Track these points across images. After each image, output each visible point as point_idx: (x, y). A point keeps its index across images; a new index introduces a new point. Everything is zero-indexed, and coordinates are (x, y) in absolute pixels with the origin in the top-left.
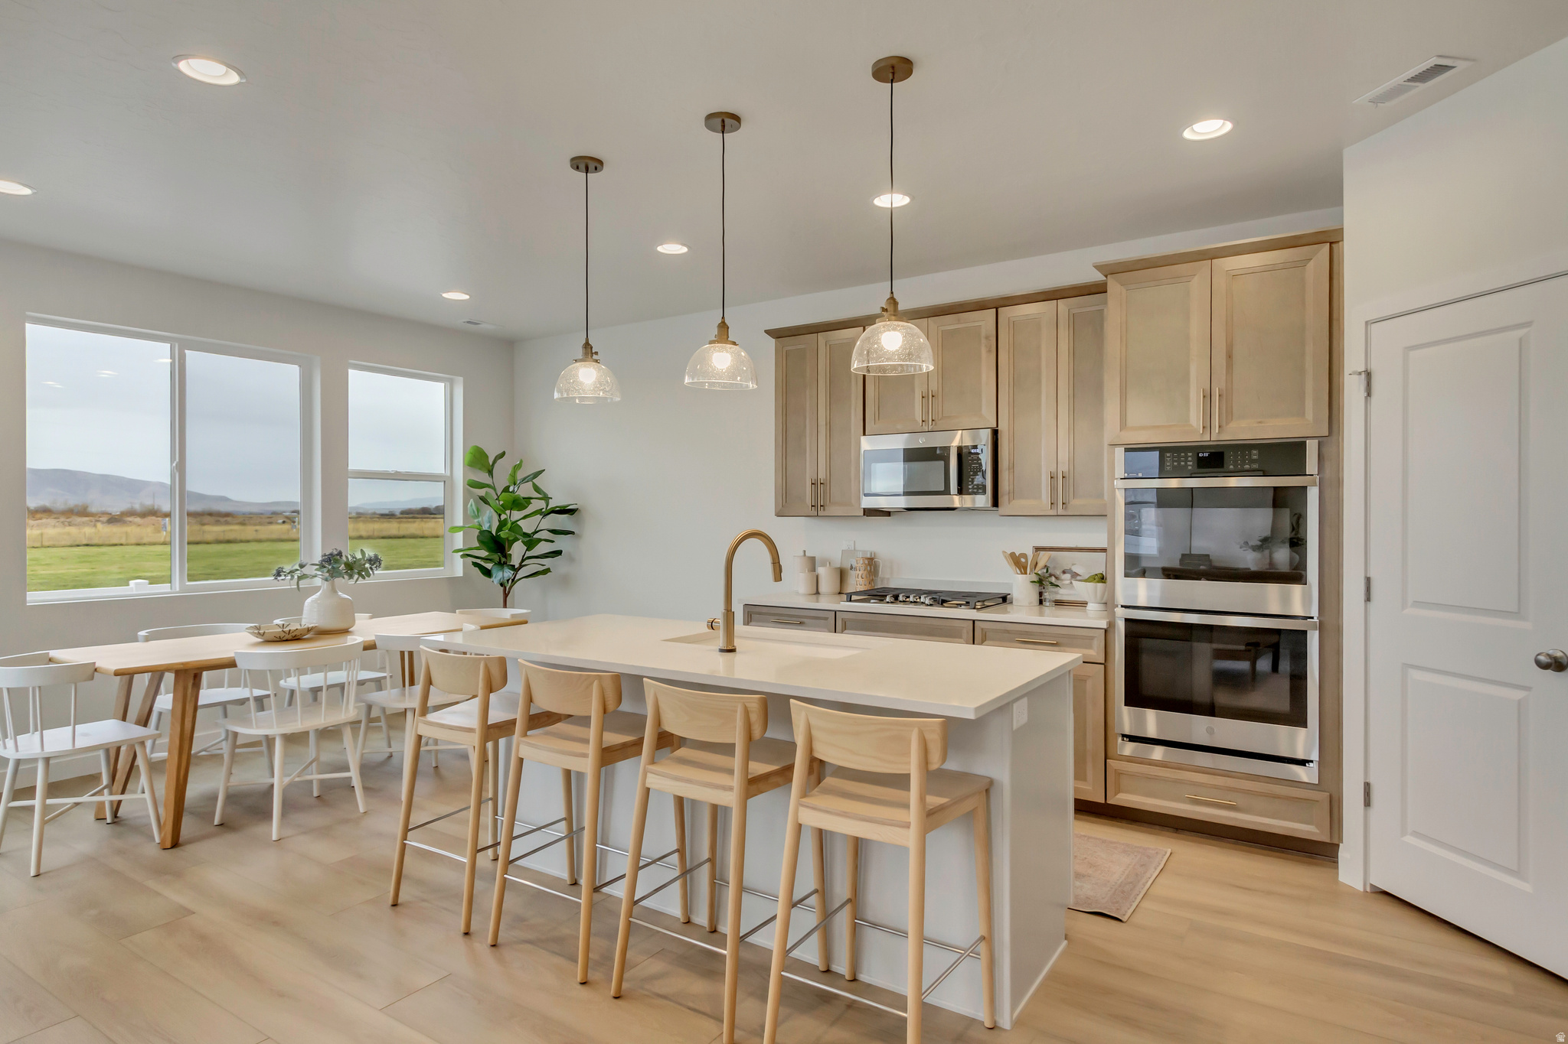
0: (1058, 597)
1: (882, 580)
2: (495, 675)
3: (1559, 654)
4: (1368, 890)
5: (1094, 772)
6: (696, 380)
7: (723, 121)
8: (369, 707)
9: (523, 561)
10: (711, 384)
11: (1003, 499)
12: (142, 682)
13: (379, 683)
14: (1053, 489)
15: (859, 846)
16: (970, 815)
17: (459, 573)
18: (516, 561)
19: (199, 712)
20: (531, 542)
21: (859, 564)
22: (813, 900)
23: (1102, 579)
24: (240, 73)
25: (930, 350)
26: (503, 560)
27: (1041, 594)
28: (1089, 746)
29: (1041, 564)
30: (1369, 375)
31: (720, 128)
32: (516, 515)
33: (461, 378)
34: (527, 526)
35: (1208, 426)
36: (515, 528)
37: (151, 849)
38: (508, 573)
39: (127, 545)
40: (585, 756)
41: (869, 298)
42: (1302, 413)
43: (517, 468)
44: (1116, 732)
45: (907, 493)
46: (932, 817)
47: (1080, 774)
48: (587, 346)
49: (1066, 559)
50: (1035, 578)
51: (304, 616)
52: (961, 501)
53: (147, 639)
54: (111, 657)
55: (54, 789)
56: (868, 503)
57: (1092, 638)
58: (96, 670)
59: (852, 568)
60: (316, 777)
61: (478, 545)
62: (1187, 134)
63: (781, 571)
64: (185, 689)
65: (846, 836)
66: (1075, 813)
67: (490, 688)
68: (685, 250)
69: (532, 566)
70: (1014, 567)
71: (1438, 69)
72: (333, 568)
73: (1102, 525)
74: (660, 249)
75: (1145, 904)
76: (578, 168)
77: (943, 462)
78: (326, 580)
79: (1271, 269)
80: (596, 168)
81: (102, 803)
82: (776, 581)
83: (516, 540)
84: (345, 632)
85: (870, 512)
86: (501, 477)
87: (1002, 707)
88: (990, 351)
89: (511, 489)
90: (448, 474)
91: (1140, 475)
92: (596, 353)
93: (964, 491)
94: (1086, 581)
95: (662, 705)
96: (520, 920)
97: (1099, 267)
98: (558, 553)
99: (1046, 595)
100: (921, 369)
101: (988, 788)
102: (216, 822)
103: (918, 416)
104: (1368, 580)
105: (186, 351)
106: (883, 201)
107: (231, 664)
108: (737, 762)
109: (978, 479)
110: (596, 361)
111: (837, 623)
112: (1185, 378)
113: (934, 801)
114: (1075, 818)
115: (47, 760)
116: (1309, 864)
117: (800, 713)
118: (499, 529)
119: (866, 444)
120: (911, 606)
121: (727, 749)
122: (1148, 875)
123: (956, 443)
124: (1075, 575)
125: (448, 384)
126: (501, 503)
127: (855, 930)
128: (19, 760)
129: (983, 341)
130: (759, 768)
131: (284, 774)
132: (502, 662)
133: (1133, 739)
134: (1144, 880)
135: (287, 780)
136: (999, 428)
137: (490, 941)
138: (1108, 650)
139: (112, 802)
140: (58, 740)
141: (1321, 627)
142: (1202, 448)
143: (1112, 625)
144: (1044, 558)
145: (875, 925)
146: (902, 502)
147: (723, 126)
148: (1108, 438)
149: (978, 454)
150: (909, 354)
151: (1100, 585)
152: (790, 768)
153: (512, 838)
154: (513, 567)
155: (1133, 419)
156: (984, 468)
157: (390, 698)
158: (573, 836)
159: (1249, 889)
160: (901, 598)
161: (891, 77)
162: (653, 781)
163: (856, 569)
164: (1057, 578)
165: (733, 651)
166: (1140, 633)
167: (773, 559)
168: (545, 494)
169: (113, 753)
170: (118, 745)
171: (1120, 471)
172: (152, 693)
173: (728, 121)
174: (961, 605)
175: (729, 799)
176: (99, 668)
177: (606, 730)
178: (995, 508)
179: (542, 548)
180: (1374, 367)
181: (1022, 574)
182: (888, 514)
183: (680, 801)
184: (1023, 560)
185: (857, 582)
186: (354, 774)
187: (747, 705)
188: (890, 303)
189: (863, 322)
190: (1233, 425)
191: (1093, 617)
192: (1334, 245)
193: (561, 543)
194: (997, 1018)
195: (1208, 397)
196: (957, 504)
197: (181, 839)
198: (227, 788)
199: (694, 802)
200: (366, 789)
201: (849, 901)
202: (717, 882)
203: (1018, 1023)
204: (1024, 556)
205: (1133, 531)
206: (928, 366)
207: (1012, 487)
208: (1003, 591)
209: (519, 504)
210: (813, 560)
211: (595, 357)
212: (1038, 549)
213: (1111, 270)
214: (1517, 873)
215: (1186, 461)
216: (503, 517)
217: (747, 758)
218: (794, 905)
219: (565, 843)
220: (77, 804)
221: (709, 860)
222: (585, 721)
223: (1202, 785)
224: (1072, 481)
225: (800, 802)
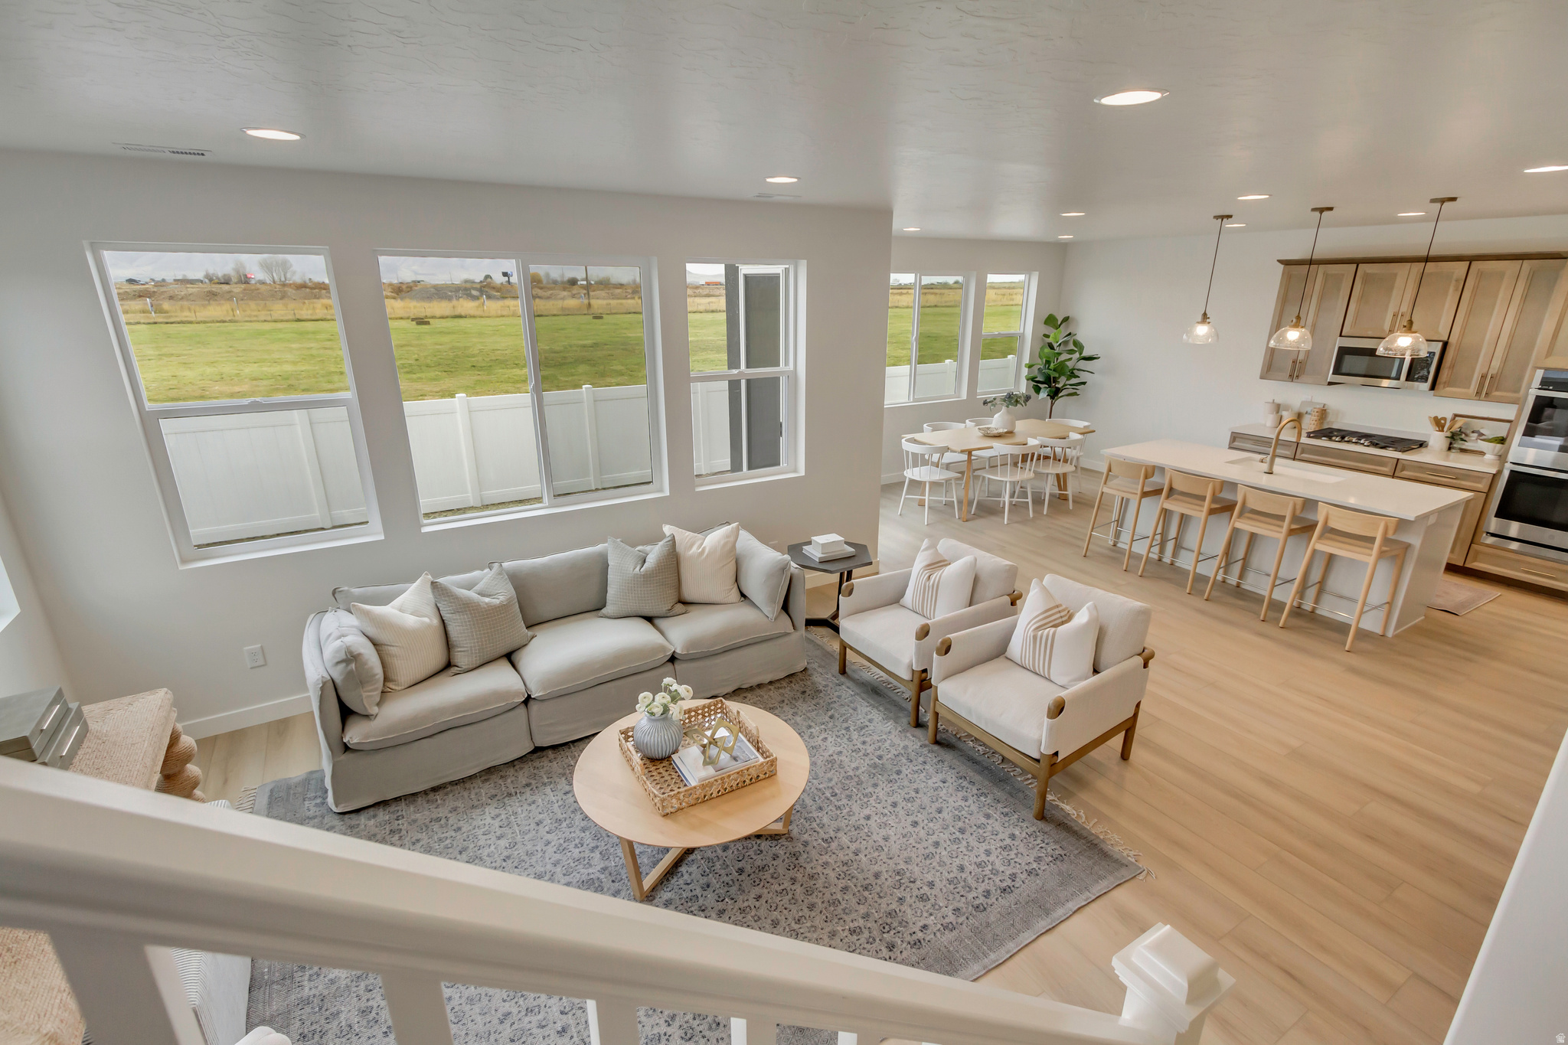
0: (1464, 447)
1: (1331, 423)
2: (1149, 473)
5: (1462, 551)
9: (1064, 386)
11: (1440, 386)
14: (1481, 384)
15: (1333, 557)
16: (1396, 556)
18: (1060, 385)
21: (1312, 410)
23: (1502, 441)
27: (1451, 444)
28: (1462, 535)
29: (1456, 426)
33: (1038, 272)
40: (1200, 510)
44: (1484, 530)
45: (1365, 376)
46: (1382, 555)
47: (1453, 550)
48: (1205, 314)
49: (1477, 424)
50: (1449, 434)
52: (1407, 385)
56: (1333, 377)
57: (1483, 478)
59: (1306, 413)
65: (1328, 553)
66: (1445, 569)
67: (1146, 478)
70: (1435, 426)
73: (1512, 407)
75: (1477, 611)
80: (1228, 218)
83: (1064, 374)
84: (1012, 432)
85: (1333, 384)
87: (1426, 516)
88: (1456, 290)
90: (1023, 331)
91: (1551, 388)
93: (1411, 378)
94: (1489, 440)
95: (1248, 496)
98: (1084, 383)
99: (1455, 445)
101: (1408, 548)
103: (1388, 327)
106: (1407, 215)
108: (1285, 523)
109: (1424, 373)
111: (1298, 450)
113: (1384, 549)
114: (1444, 573)
119: (1341, 342)
120: (1354, 444)
121: (1282, 518)
124: (1481, 435)
125: (1028, 276)
128: (911, 479)
129: (1454, 281)
130: (1296, 527)
132: (1154, 467)
133: (1493, 535)
134: (1479, 602)
136: (1449, 342)
138: (1492, 487)
143: (1500, 472)
144: (1460, 422)
145: (1329, 593)
146: (1359, 381)
148: (1534, 360)
151: (1499, 445)
155: (1557, 354)
156: (1430, 366)
160: (1346, 438)
163: (1309, 414)
164: (1466, 435)
165: (1271, 473)
166: (1518, 481)
171: (1535, 386)
174: (1391, 447)
178: (1431, 391)
181: (1440, 431)
184: (1442, 422)
185: (1310, 424)
187: (1296, 502)
189: (1359, 262)
191: (1486, 465)
194: (1386, 633)
196: (1403, 386)
197: (967, 519)
201: (1319, 582)
204: (1444, 419)
207: (1448, 380)
208: (1421, 440)
210: (1279, 406)
211: (1208, 320)
212: (1456, 416)
217: (1291, 522)
221: (1243, 559)
223: (1536, 565)
224: (1497, 381)
225: (1316, 542)
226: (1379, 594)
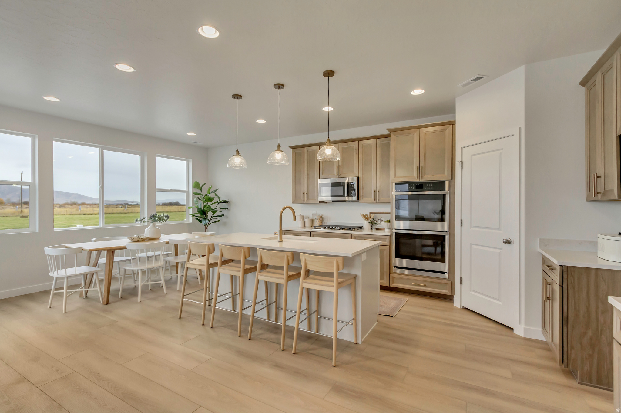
0: (377, 227)
1: (325, 223)
2: (211, 249)
3: (509, 239)
4: (461, 308)
5: (386, 278)
6: (271, 162)
7: (279, 86)
8: (166, 262)
9: (211, 218)
10: (275, 163)
11: (361, 198)
12: (94, 254)
13: (167, 255)
14: (375, 195)
15: (319, 292)
16: (350, 285)
17: (191, 221)
18: (209, 217)
19: (114, 263)
20: (214, 212)
21: (318, 218)
22: (306, 311)
23: (389, 221)
24: (134, 69)
25: (339, 154)
26: (205, 217)
27: (372, 226)
28: (385, 270)
29: (372, 217)
30: (462, 163)
31: (278, 88)
32: (209, 203)
33: (191, 160)
34: (213, 207)
35: (418, 177)
36: (209, 207)
37: (100, 305)
38: (207, 221)
39: (66, 215)
40: (239, 271)
41: (321, 137)
42: (444, 173)
43: (210, 188)
44: (393, 265)
45: (331, 196)
46: (340, 284)
47: (382, 278)
48: (237, 151)
49: (379, 216)
50: (370, 222)
51: (145, 234)
52: (348, 199)
53: (95, 241)
54: (87, 246)
55: (69, 287)
56: (320, 199)
57: (386, 238)
58: (83, 250)
59: (315, 219)
60: (150, 283)
61: (197, 213)
62: (412, 93)
63: (296, 218)
64: (110, 256)
65: (315, 290)
66: (380, 290)
67: (210, 253)
68: (265, 122)
69: (214, 219)
70: (364, 218)
71: (479, 78)
72: (154, 219)
73: (389, 205)
74: (257, 121)
75: (400, 313)
76: (234, 98)
77: (343, 187)
78: (152, 223)
79: (437, 131)
80: (240, 98)
81: (82, 291)
82: (294, 221)
83: (209, 211)
84: (158, 239)
85: (321, 202)
86: (204, 191)
87: (359, 254)
88: (357, 154)
89: (208, 195)
90: (187, 190)
91: (400, 191)
92: (240, 153)
93: (349, 195)
94: (385, 222)
95: (262, 256)
96: (219, 321)
97: (388, 130)
98: (223, 215)
99: (373, 227)
100: (337, 159)
101: (355, 277)
102: (119, 297)
103: (336, 173)
104: (462, 220)
105: (104, 150)
106: (326, 109)
107: (125, 248)
108: (285, 272)
109: (353, 192)
110: (240, 156)
111: (311, 234)
112: (413, 163)
113: (340, 280)
114: (380, 291)
115: (67, 277)
116: (446, 302)
117: (303, 257)
118: (204, 208)
119: (320, 181)
120: (333, 230)
121: (281, 268)
122: (401, 305)
123: (347, 181)
124: (382, 221)
125: (187, 162)
126: (204, 199)
127: (318, 319)
128: (57, 277)
129: (355, 151)
130: (291, 273)
131: (142, 282)
132: (213, 245)
133: (398, 267)
134: (400, 307)
135: (142, 284)
136: (360, 177)
137: (211, 326)
138: (391, 242)
139: (85, 291)
140: (71, 271)
141: (449, 234)
142: (417, 183)
143: (391, 234)
144: (372, 216)
145: (323, 318)
146: (330, 199)
147: (279, 88)
148: (391, 180)
149: (353, 184)
150: (334, 155)
151: (389, 223)
152: (300, 273)
153: (217, 297)
154: (208, 219)
155: (398, 175)
156: (355, 189)
157: (172, 259)
158: (234, 297)
159: (428, 308)
160: (330, 228)
161: (328, 76)
162: (260, 277)
163: (316, 219)
164: (376, 221)
165: (282, 241)
166: (400, 236)
167: (294, 215)
168: (218, 197)
169: (85, 276)
170: (87, 273)
171: (394, 190)
172: (98, 258)
173: (280, 86)
174: (348, 230)
175: (283, 281)
176: (84, 249)
177: (246, 265)
178: (358, 201)
179: (218, 214)
180: (464, 160)
181: (366, 220)
182: (326, 202)
183: (266, 283)
184: (366, 216)
185: (317, 223)
186: (163, 282)
187: (288, 255)
188: (328, 141)
189: (320, 145)
190: (425, 176)
191: (387, 232)
192: (453, 125)
193: (224, 212)
194: (358, 341)
195: (419, 168)
196: (347, 199)
197: (109, 303)
198: (123, 287)
199: (270, 283)
200: (166, 287)
201: (316, 311)
202: (278, 309)
203: (363, 342)
204: (367, 215)
205: (398, 207)
206: (339, 159)
207: (363, 194)
208: (361, 226)
209: (210, 200)
210: (303, 217)
211: (239, 154)
212: (371, 213)
213: (392, 131)
214: (499, 300)
215: (413, 187)
216: (205, 204)
217: (288, 271)
218: (301, 312)
219: (231, 298)
220: (76, 292)
221: (275, 302)
222: (239, 262)
223: (417, 280)
224: (381, 193)
225: (303, 282)
226: (346, 314)
